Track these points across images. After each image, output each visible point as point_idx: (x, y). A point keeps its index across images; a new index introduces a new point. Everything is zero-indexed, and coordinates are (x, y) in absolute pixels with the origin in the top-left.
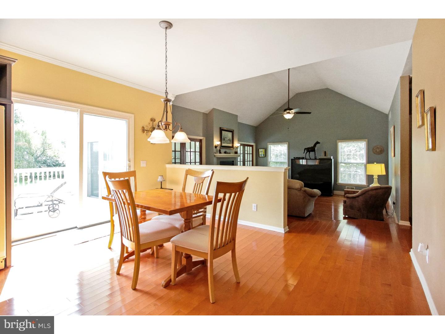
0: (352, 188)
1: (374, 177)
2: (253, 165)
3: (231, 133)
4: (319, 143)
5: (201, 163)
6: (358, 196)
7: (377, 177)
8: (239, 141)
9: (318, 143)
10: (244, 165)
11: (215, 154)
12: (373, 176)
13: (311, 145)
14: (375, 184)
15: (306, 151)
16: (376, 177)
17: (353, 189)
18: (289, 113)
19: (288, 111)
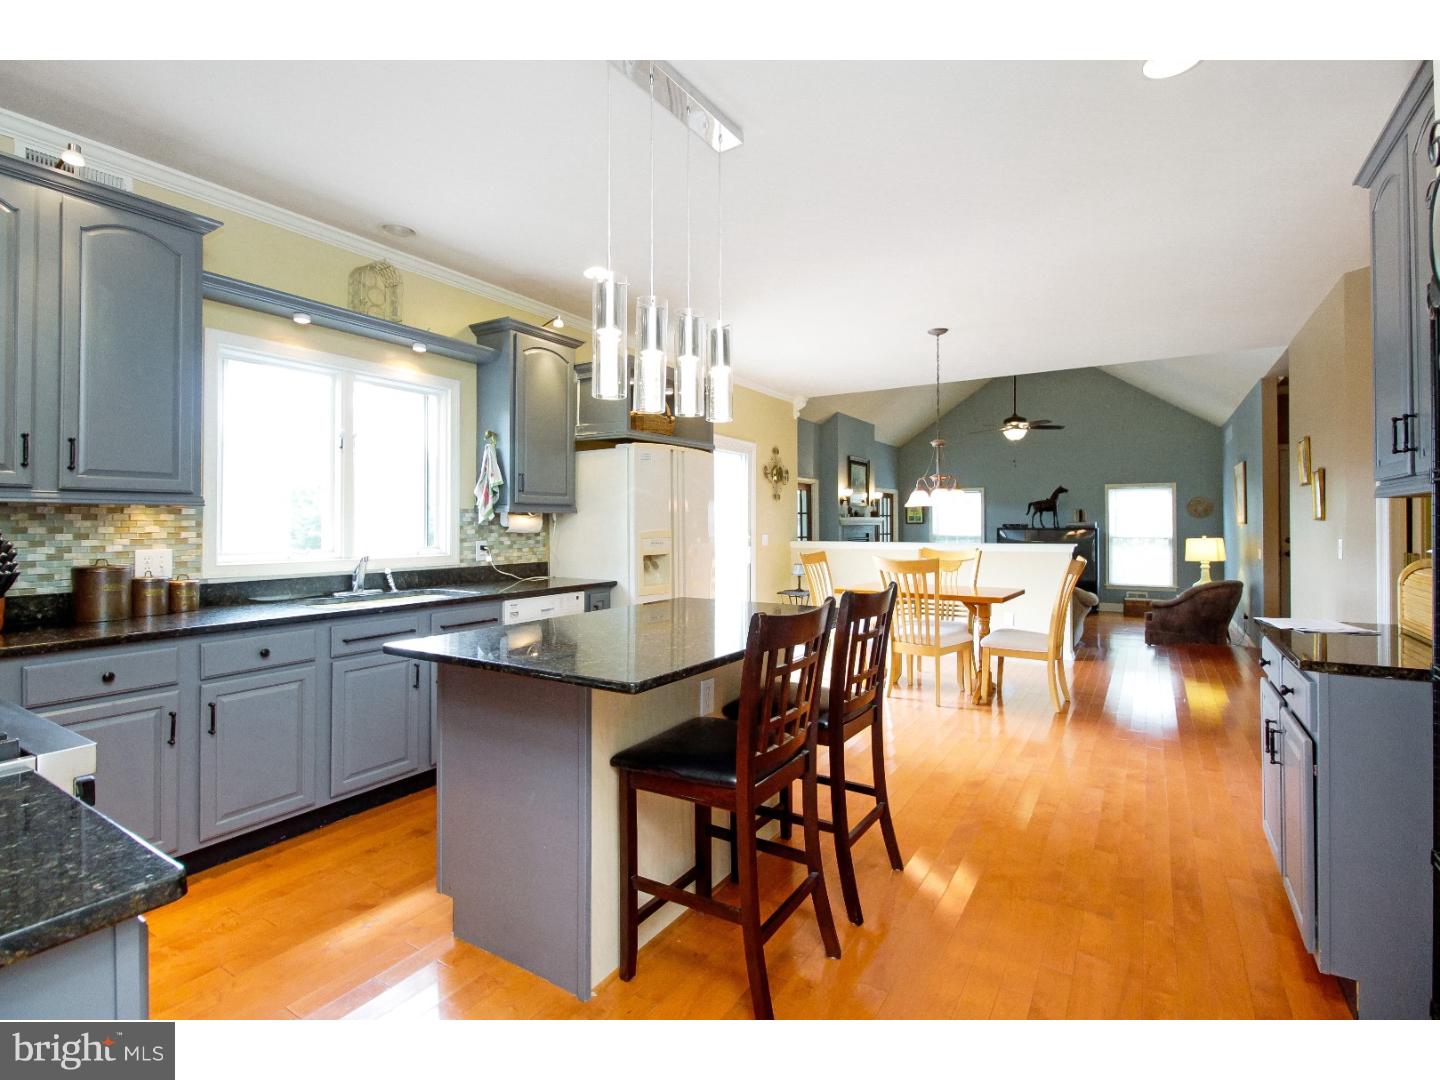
0: (1140, 596)
1: (1202, 567)
2: (892, 540)
3: (864, 468)
4: (1066, 491)
5: (809, 538)
6: (1178, 603)
7: (1208, 566)
8: (877, 486)
9: (1061, 490)
10: (877, 540)
11: (841, 519)
12: (1199, 564)
13: (1046, 495)
14: (1205, 580)
15: (1032, 510)
16: (1205, 568)
17: (1144, 596)
18: (1017, 427)
19: (1014, 423)
